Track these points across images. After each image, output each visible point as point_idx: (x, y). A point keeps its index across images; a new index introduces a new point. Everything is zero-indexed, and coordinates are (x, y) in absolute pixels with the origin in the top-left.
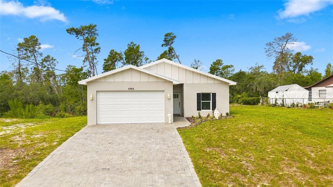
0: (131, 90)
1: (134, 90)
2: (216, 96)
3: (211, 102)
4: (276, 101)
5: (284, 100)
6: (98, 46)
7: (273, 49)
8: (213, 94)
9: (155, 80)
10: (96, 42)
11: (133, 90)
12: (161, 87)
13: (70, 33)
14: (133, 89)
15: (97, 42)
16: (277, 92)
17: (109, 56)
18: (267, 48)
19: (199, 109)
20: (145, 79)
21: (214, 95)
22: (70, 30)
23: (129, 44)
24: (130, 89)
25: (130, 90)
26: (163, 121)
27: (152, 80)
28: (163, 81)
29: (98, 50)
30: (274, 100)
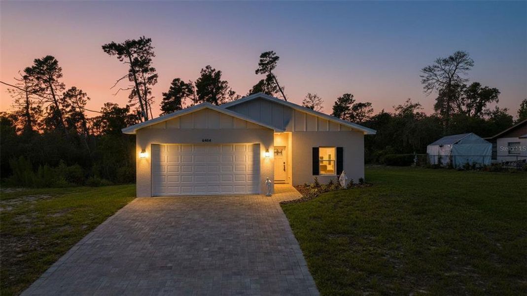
1: (211, 142)
2: (342, 152)
3: (335, 161)
4: (439, 159)
5: (453, 159)
6: (154, 73)
7: (434, 77)
8: (338, 149)
9: (246, 127)
11: (209, 143)
13: (109, 52)
14: (210, 140)
15: (151, 66)
16: (441, 146)
17: (171, 88)
18: (426, 75)
19: (315, 173)
21: (340, 150)
22: (108, 48)
23: (204, 70)
24: (205, 141)
26: (259, 192)
28: (257, 128)
29: (153, 79)
30: (436, 159)
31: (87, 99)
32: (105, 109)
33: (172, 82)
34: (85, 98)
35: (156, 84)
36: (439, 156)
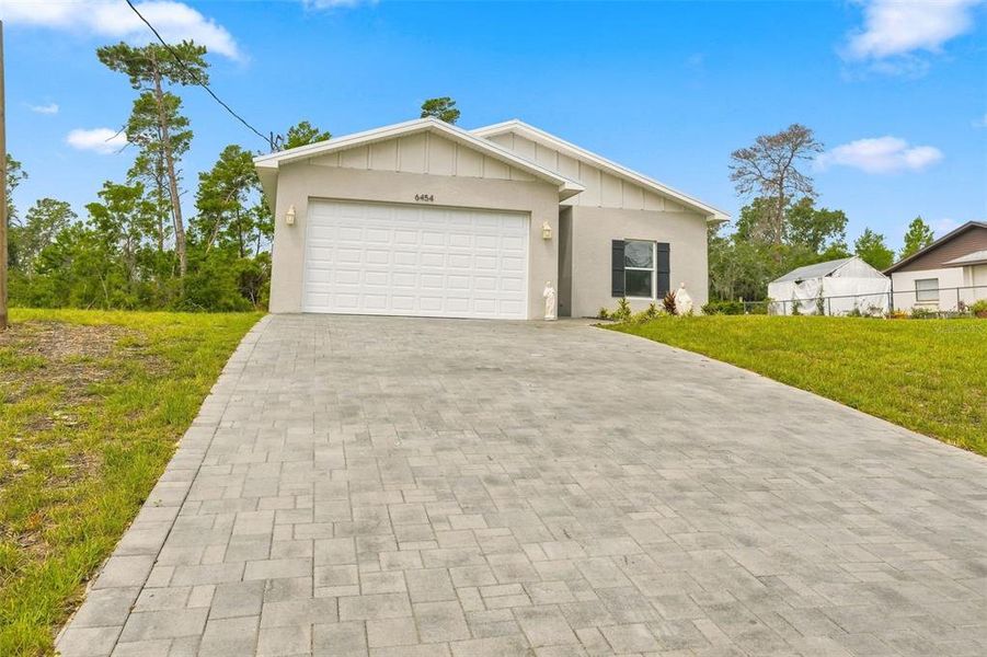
0: (425, 204)
1: (434, 203)
2: (671, 254)
3: (654, 269)
4: (795, 308)
5: (825, 305)
6: (185, 129)
7: (753, 170)
8: (660, 245)
9: (503, 175)
10: (178, 116)
11: (430, 203)
12: (522, 199)
13: (111, 65)
14: (432, 199)
15: (181, 113)
16: (798, 283)
17: (219, 164)
18: (739, 164)
19: (617, 292)
20: (470, 169)
21: (664, 249)
22: (111, 56)
23: (295, 129)
24: (422, 198)
25: (420, 202)
26: (524, 315)
27: (492, 173)
28: (526, 180)
29: (180, 142)
30: (789, 307)
31: (21, 175)
32: (37, 212)
33: (222, 152)
34: (18, 173)
35: (187, 152)
36: (793, 301)
